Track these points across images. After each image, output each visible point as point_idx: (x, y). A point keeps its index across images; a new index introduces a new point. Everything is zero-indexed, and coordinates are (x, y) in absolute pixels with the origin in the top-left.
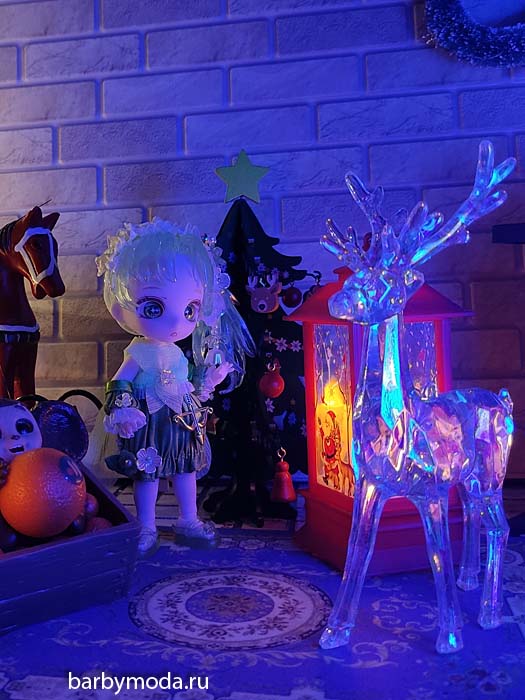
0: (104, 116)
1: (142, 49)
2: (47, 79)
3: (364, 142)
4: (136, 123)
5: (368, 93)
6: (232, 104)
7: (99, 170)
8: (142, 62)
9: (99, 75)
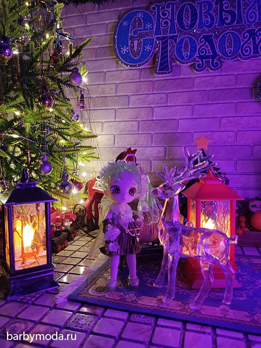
0: (154, 118)
1: (167, 98)
2: (137, 106)
3: (235, 130)
4: (164, 121)
5: (238, 115)
6: (194, 117)
7: (152, 135)
8: (167, 102)
9: (153, 106)
